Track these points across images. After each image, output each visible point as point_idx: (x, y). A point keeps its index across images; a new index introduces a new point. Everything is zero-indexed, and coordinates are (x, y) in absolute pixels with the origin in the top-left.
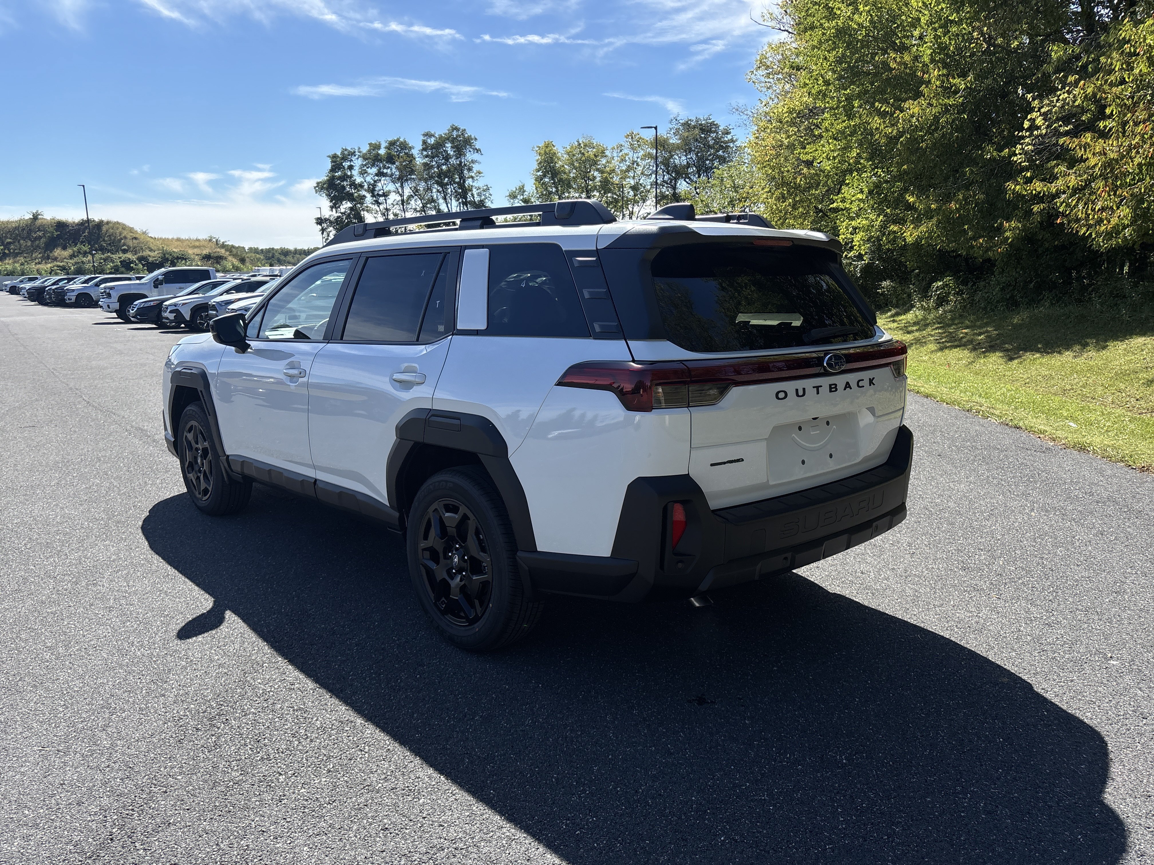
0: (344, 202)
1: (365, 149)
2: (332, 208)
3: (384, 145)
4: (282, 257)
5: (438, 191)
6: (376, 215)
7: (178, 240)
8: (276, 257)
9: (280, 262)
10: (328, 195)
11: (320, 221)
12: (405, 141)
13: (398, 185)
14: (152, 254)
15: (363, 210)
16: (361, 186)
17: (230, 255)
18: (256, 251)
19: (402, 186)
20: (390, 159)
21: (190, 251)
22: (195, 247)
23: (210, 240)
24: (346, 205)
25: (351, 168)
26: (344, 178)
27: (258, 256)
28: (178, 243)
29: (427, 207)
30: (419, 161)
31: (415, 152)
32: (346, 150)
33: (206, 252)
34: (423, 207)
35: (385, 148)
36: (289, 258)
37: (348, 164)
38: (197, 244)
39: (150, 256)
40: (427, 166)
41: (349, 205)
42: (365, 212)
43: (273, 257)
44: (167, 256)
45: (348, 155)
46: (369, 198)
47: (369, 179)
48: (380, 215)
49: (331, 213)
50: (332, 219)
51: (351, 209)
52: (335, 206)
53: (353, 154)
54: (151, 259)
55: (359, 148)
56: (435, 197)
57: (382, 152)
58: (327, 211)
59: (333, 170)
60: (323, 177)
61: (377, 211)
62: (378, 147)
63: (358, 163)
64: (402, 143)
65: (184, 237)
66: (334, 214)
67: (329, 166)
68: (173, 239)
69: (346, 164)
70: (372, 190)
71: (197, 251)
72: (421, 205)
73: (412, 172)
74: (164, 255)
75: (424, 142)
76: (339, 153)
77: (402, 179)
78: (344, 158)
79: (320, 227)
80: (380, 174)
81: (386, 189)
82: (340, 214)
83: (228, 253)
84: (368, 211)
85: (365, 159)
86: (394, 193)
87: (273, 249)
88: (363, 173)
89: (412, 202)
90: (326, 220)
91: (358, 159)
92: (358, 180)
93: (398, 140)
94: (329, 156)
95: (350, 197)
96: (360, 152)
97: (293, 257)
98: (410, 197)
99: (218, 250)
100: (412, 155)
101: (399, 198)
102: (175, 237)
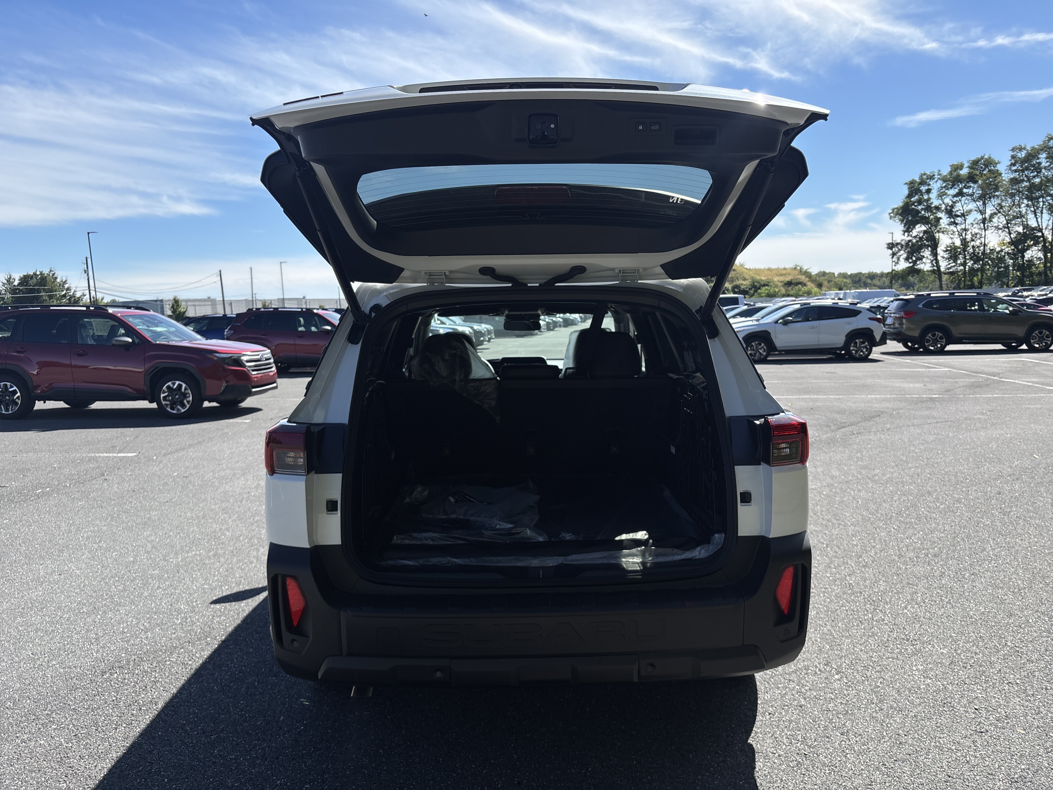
0: (918, 226)
1: (946, 171)
2: (905, 232)
3: (966, 165)
4: (869, 281)
5: (1027, 206)
6: (952, 236)
7: (769, 269)
8: (862, 281)
9: (866, 285)
10: (902, 221)
11: (891, 246)
12: (990, 158)
13: (980, 203)
14: (744, 283)
15: (938, 232)
16: (938, 208)
17: (809, 281)
18: (844, 276)
19: (984, 204)
20: (972, 178)
21: (776, 279)
22: (781, 275)
23: (795, 268)
24: (919, 229)
25: (928, 191)
26: (920, 202)
27: (845, 280)
28: (769, 272)
29: (1011, 224)
30: (1006, 176)
31: (1002, 168)
32: (925, 174)
33: (788, 279)
34: (1008, 223)
35: (969, 167)
36: (876, 282)
37: (927, 187)
38: (784, 272)
39: (742, 284)
40: (1014, 181)
41: (924, 228)
42: (941, 234)
43: (860, 281)
44: (756, 284)
45: (925, 180)
46: (945, 221)
47: (948, 200)
48: (956, 236)
49: (903, 237)
50: (903, 243)
51: (925, 232)
52: (908, 230)
53: (931, 177)
54: (742, 287)
55: (939, 171)
56: (1024, 212)
57: (964, 171)
58: (900, 236)
59: (910, 196)
60: (899, 203)
61: (954, 232)
62: (961, 167)
63: (936, 186)
64: (986, 160)
65: (774, 267)
66: (906, 238)
67: (906, 192)
68: (764, 269)
69: (923, 188)
70: (950, 212)
71: (781, 279)
72: (1005, 222)
73: (997, 189)
74: (754, 283)
75: (1013, 157)
76: (917, 179)
77: (984, 198)
78: (922, 183)
79: (890, 252)
80: (960, 194)
81: (966, 208)
82: (911, 238)
83: (807, 279)
84: (943, 232)
85: (944, 180)
86: (976, 212)
87: (860, 273)
88: (941, 195)
89: (995, 220)
90: (898, 244)
91: (936, 182)
92: (935, 202)
93: (982, 158)
94: (906, 184)
95: (925, 221)
96: (939, 175)
97: (879, 280)
98: (992, 216)
99: (800, 277)
100: (998, 170)
101: (980, 217)
102: (766, 268)
